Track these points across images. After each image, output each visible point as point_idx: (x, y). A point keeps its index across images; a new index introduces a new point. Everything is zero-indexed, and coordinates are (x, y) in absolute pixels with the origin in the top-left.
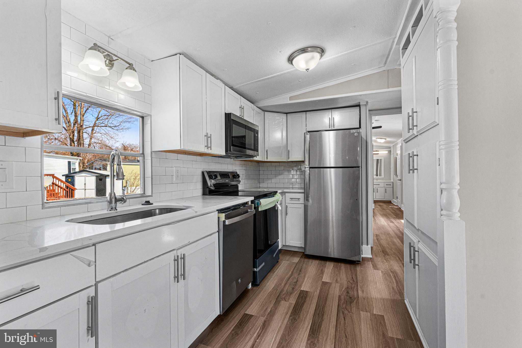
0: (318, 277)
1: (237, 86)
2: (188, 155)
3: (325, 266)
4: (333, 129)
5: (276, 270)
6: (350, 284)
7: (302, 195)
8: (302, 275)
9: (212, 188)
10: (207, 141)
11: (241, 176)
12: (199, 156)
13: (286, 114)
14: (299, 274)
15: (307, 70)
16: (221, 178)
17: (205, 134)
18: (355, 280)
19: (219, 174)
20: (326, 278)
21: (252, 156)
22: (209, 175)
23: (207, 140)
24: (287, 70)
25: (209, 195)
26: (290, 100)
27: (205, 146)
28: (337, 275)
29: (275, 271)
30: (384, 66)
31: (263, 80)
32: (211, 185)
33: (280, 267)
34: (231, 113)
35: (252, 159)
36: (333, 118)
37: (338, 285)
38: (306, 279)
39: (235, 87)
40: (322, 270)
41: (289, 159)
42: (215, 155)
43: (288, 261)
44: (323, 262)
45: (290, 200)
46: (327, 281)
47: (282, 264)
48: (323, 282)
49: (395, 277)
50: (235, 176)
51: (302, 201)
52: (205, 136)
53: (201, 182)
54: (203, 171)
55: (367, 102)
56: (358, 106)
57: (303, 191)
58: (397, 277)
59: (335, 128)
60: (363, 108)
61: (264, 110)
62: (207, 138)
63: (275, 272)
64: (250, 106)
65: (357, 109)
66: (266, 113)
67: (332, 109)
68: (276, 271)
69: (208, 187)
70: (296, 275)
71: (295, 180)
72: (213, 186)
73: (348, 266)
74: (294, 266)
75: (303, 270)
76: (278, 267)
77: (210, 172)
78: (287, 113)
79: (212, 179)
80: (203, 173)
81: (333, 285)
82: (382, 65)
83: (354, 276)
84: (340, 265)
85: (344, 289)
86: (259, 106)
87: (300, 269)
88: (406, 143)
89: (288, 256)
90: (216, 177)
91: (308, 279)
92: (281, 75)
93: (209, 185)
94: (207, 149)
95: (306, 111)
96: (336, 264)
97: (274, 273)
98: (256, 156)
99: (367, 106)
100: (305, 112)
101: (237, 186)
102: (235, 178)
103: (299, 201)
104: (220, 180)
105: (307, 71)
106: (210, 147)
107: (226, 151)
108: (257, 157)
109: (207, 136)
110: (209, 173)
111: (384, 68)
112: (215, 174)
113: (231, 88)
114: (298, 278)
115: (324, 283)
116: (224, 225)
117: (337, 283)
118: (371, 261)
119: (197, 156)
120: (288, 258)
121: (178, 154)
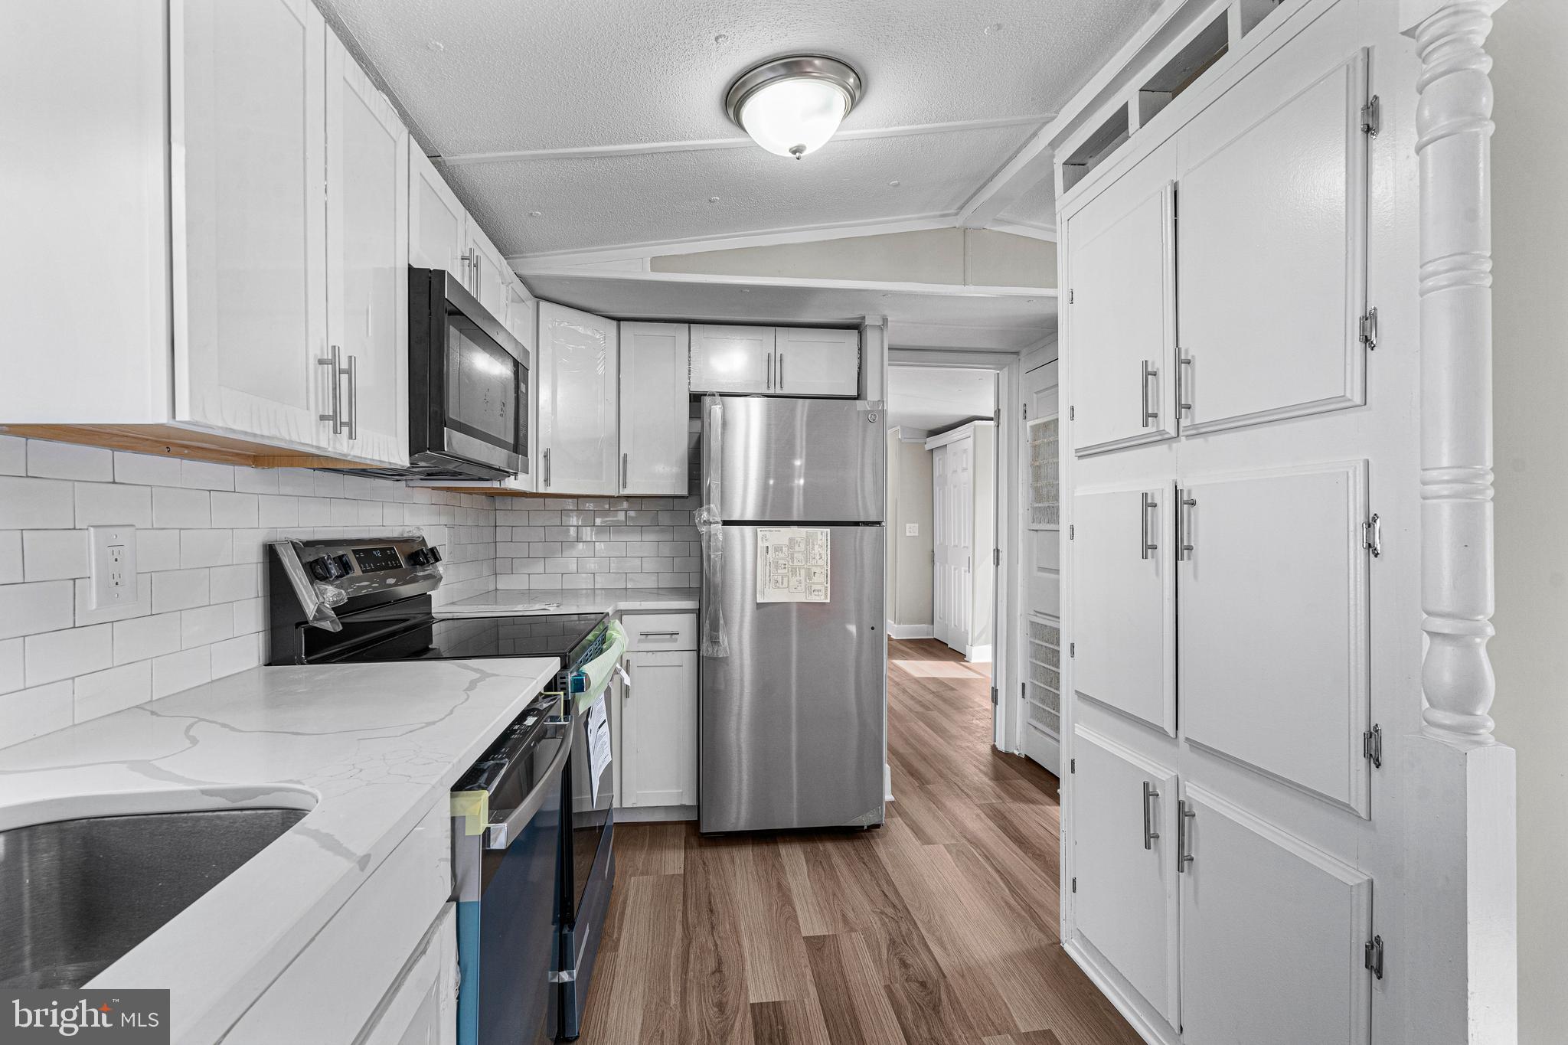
0: (782, 920)
1: (463, 157)
2: (182, 457)
3: (782, 866)
4: (779, 391)
5: (620, 929)
6: (892, 925)
7: (689, 620)
8: (725, 927)
9: (327, 625)
10: (334, 389)
11: (443, 553)
12: (250, 465)
13: (615, 323)
14: (713, 928)
15: (794, 152)
16: (363, 572)
17: (318, 353)
18: (897, 902)
19: (353, 550)
20: (812, 924)
21: (501, 473)
22: (311, 559)
23: (334, 383)
24: (701, 138)
25: (310, 662)
26: (652, 270)
27: (323, 418)
28: (834, 895)
29: (616, 935)
30: (956, 214)
31: (587, 157)
32: (319, 610)
33: (628, 911)
34: (444, 271)
35: (496, 484)
36: (778, 359)
37: (858, 937)
38: (746, 943)
39: (448, 159)
40: (779, 885)
41: (625, 487)
42: (350, 462)
43: (647, 874)
44: (766, 850)
45: (640, 641)
46: (820, 931)
47: (631, 893)
48: (809, 940)
49: (986, 856)
50: (421, 557)
51: (687, 639)
52: (321, 362)
53: (261, 601)
54: (271, 538)
55: (885, 320)
56: (856, 327)
57: (689, 604)
58: (994, 858)
59: (785, 391)
60: (872, 338)
61: (539, 294)
62: (334, 376)
63: (618, 940)
64: (497, 263)
65: (852, 337)
66: (542, 304)
67: (778, 326)
68: (620, 935)
69: (307, 622)
70: (702, 936)
71: (638, 562)
72: (332, 614)
73: (848, 846)
74: (678, 891)
75: (719, 906)
76: (623, 913)
77: (309, 544)
78: (619, 320)
79: (324, 578)
80: (271, 553)
81: (845, 943)
82: (952, 211)
83: (885, 887)
84: (821, 848)
85: (884, 951)
86: (526, 272)
87: (704, 899)
88: (1080, 457)
89: (638, 852)
90: (345, 567)
91: (752, 940)
92: (669, 152)
93: (310, 609)
94: (335, 432)
95: (690, 322)
96: (809, 847)
97: (616, 948)
98: (515, 474)
99: (885, 333)
100: (687, 325)
101: (426, 599)
102: (422, 564)
103: (676, 640)
104: (362, 583)
105: (798, 154)
106: (349, 424)
107: (415, 448)
108: (521, 476)
109: (332, 363)
110: (301, 548)
111: (958, 222)
112: (341, 553)
113: (434, 158)
114: (716, 945)
115: (816, 944)
116: (488, 854)
117: (852, 930)
118: (900, 815)
119: (234, 464)
120: (640, 858)
121: (114, 447)
